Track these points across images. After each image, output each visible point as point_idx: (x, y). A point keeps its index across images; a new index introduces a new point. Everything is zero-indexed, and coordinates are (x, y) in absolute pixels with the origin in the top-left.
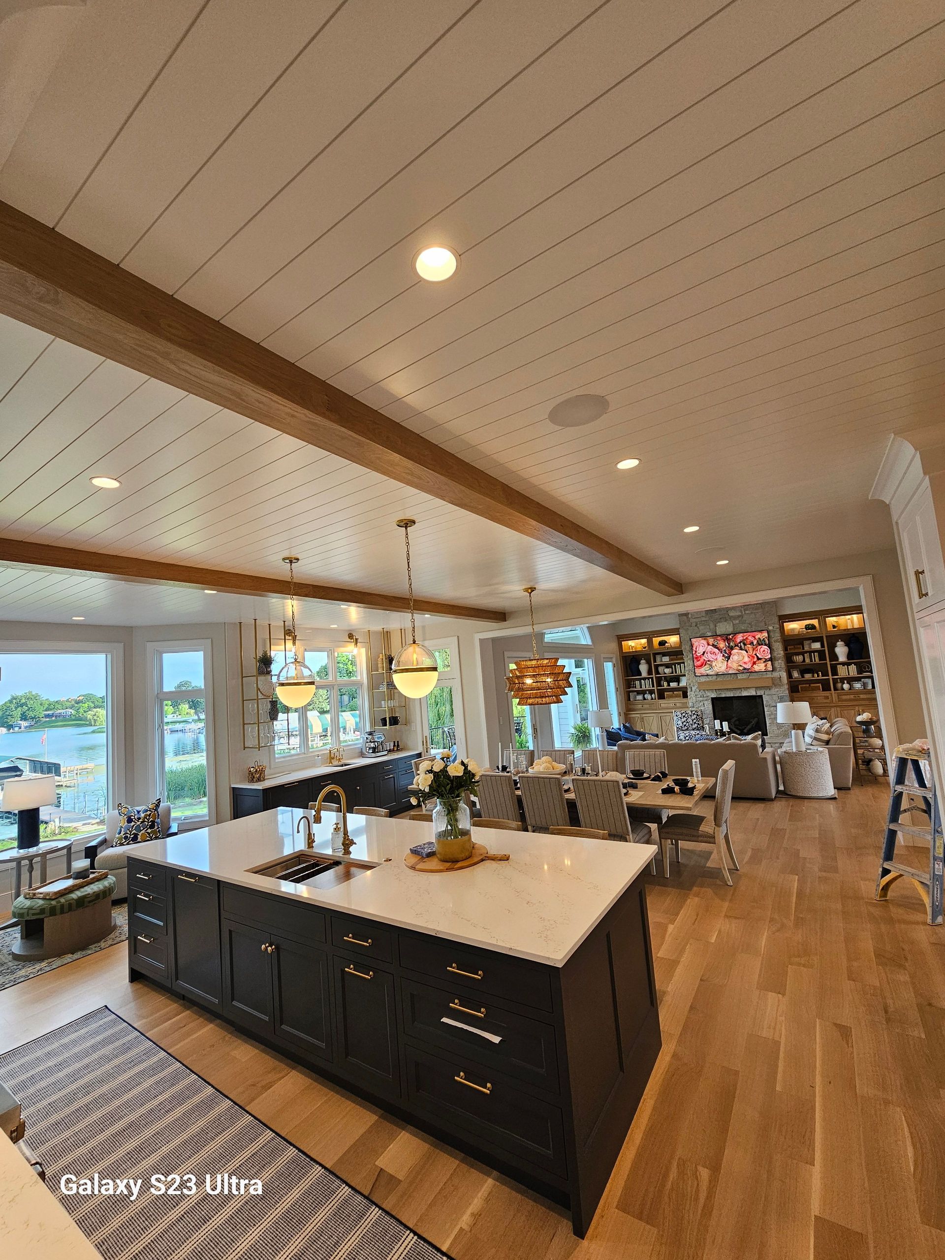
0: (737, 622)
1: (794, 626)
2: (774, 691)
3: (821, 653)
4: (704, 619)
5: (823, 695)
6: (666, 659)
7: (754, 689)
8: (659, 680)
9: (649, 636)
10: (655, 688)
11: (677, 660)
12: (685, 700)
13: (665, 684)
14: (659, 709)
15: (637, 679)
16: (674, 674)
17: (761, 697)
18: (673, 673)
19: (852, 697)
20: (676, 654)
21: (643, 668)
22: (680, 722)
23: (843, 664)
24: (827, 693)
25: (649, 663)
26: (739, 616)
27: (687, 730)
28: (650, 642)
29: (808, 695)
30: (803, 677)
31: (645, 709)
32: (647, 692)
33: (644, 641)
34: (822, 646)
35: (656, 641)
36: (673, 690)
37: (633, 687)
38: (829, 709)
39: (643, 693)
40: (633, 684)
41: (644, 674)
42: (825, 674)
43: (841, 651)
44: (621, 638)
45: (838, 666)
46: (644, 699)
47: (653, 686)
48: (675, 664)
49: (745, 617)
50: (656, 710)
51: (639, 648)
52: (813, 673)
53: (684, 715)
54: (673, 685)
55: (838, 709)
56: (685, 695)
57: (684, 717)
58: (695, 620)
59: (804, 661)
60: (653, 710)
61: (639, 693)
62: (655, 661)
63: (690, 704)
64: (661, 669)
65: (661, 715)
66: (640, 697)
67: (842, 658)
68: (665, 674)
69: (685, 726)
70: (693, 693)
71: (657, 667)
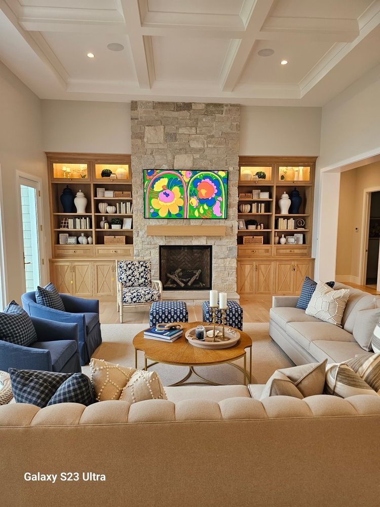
0: (198, 156)
1: (249, 172)
2: (225, 241)
3: (268, 205)
4: (161, 147)
5: (263, 248)
6: (109, 195)
7: (205, 238)
8: (99, 219)
9: (91, 160)
10: (93, 230)
11: (123, 197)
12: (128, 246)
13: (106, 225)
14: (96, 257)
15: (70, 217)
16: (118, 214)
17: (211, 247)
18: (116, 212)
19: (288, 251)
20: (124, 188)
21: (80, 202)
22: (124, 276)
23: (285, 217)
24: (267, 246)
25: (87, 196)
26: (200, 150)
27: (132, 286)
28: (91, 169)
29: (250, 248)
30: (247, 228)
31: (78, 256)
32: (82, 234)
33: (83, 167)
34: (271, 197)
35: (100, 168)
36: (115, 234)
37: (64, 227)
38: (268, 263)
39: (77, 234)
40: (65, 223)
41: (81, 211)
42: (267, 226)
43: (285, 203)
44: (52, 158)
45: (280, 219)
46: (78, 243)
47: (91, 227)
48: (119, 201)
49: (207, 152)
50: (92, 257)
51: (76, 176)
52: (257, 226)
53: (129, 266)
54: (115, 227)
55: (278, 263)
56: (129, 241)
57: (130, 269)
58: (150, 146)
59: (251, 211)
60: (88, 256)
61: (71, 234)
62: (96, 196)
63: (135, 252)
64: (102, 206)
65: (98, 264)
66: (72, 240)
67: (285, 211)
68: (107, 213)
69: (130, 280)
70: (139, 239)
71: (97, 202)
